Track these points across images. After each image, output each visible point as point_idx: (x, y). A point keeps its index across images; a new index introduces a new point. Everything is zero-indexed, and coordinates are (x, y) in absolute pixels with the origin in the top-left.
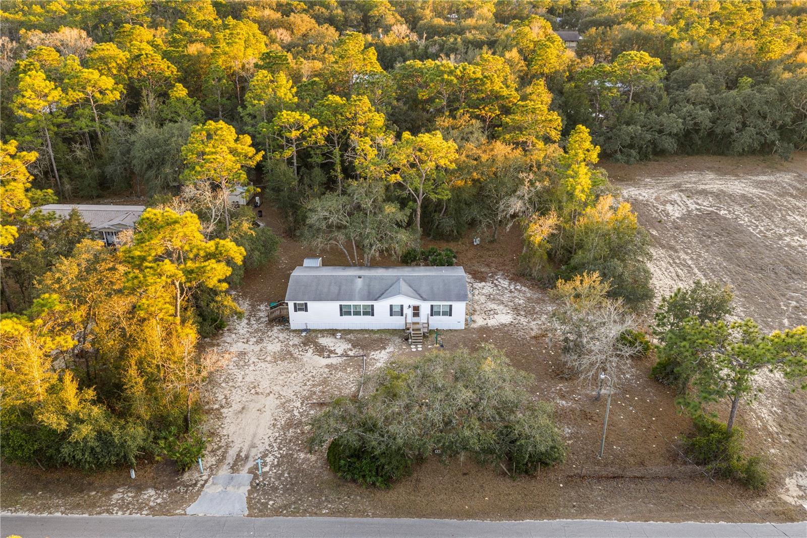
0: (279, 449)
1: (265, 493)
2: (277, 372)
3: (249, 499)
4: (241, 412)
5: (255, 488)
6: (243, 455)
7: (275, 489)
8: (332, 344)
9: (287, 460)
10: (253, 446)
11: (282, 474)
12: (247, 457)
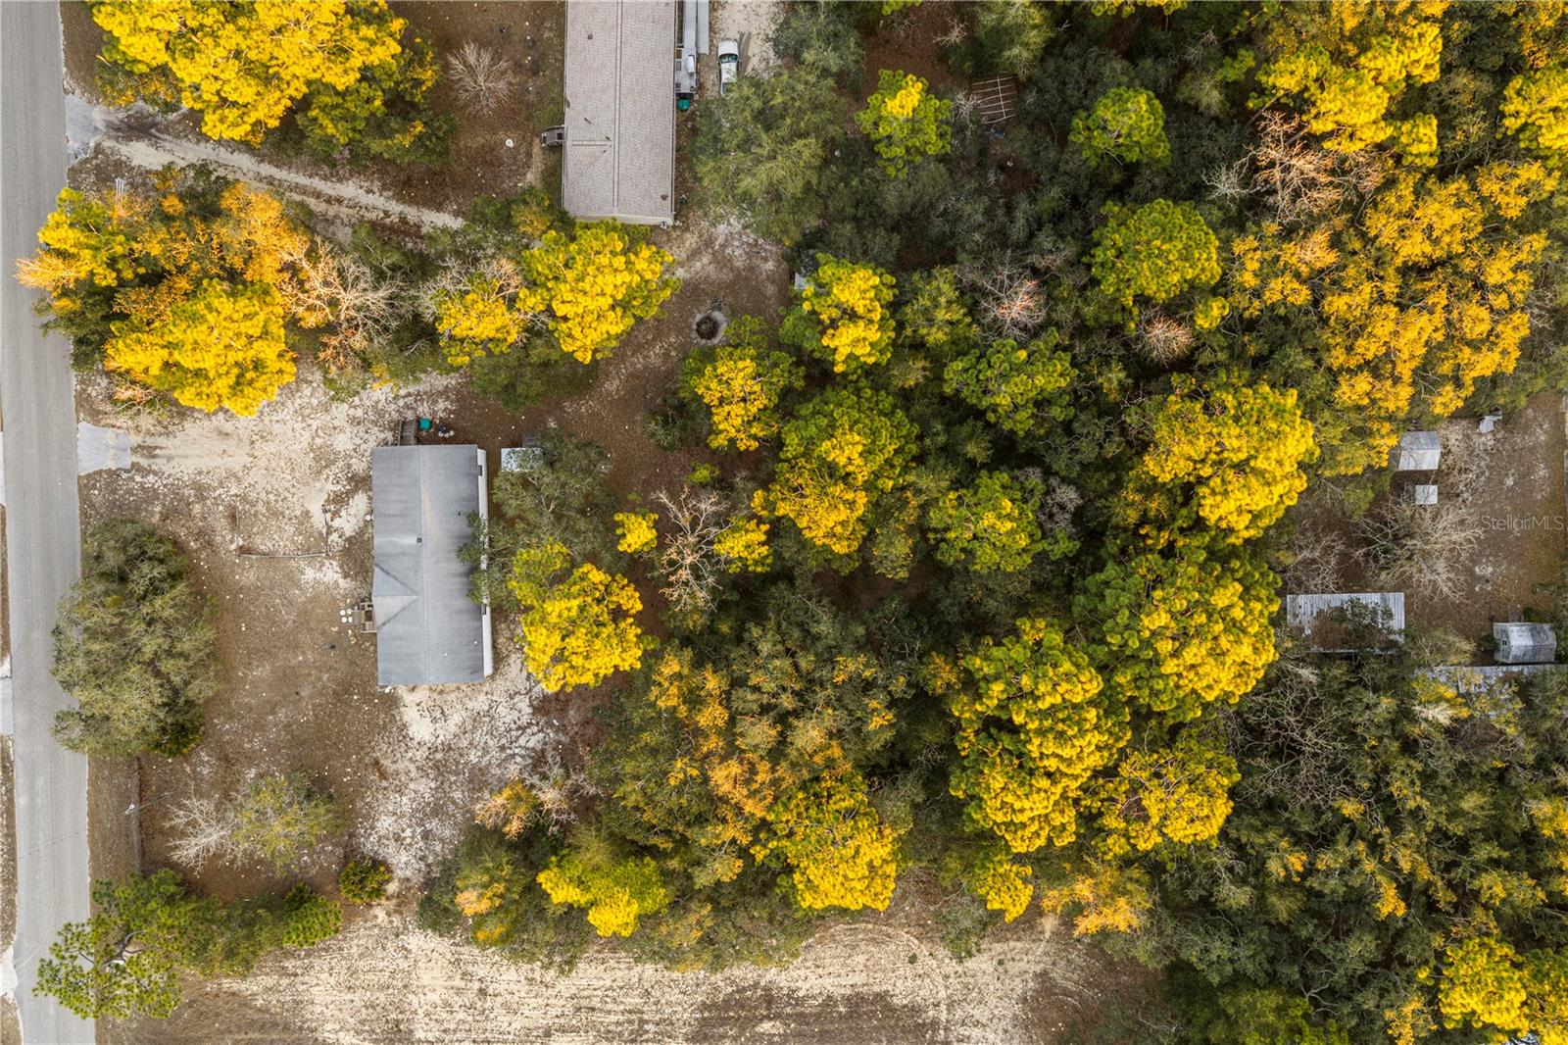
0: (165, 486)
1: (108, 484)
2: (293, 455)
3: (99, 472)
4: (220, 433)
5: (114, 474)
6: (158, 452)
7: (114, 491)
8: (352, 511)
9: (151, 495)
10: (169, 458)
11: (132, 495)
12: (154, 457)
